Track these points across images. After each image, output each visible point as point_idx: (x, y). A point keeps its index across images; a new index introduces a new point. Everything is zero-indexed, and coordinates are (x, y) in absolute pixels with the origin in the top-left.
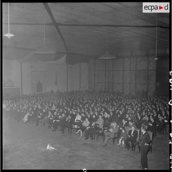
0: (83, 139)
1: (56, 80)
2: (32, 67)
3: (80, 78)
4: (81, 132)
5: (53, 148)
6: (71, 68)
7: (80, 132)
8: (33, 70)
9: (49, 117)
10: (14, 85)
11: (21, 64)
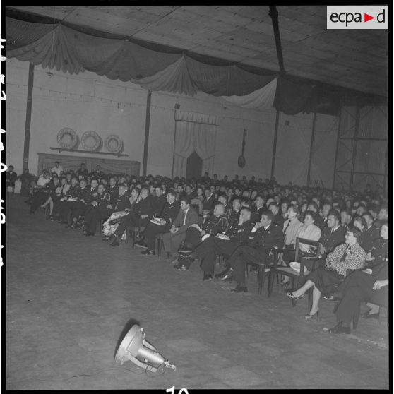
0: (326, 329)
1: (241, 154)
2: (178, 107)
3: (310, 157)
4: (317, 293)
5: (157, 359)
6: (287, 123)
7: (310, 292)
8: (180, 118)
9: (184, 224)
10: (124, 153)
11: (149, 96)
